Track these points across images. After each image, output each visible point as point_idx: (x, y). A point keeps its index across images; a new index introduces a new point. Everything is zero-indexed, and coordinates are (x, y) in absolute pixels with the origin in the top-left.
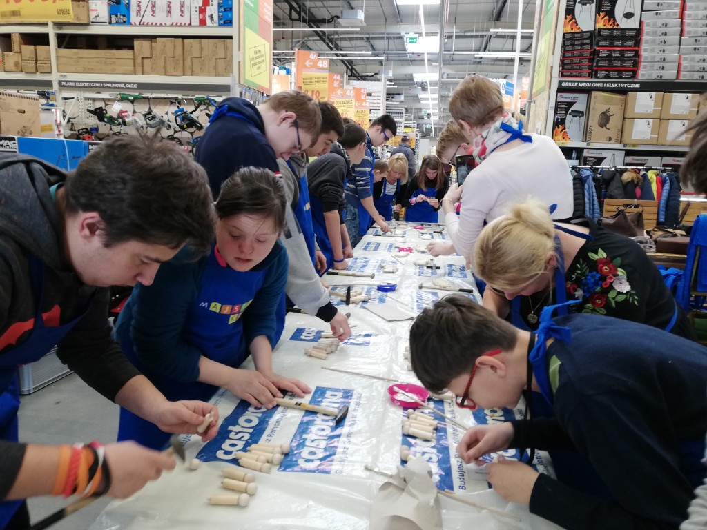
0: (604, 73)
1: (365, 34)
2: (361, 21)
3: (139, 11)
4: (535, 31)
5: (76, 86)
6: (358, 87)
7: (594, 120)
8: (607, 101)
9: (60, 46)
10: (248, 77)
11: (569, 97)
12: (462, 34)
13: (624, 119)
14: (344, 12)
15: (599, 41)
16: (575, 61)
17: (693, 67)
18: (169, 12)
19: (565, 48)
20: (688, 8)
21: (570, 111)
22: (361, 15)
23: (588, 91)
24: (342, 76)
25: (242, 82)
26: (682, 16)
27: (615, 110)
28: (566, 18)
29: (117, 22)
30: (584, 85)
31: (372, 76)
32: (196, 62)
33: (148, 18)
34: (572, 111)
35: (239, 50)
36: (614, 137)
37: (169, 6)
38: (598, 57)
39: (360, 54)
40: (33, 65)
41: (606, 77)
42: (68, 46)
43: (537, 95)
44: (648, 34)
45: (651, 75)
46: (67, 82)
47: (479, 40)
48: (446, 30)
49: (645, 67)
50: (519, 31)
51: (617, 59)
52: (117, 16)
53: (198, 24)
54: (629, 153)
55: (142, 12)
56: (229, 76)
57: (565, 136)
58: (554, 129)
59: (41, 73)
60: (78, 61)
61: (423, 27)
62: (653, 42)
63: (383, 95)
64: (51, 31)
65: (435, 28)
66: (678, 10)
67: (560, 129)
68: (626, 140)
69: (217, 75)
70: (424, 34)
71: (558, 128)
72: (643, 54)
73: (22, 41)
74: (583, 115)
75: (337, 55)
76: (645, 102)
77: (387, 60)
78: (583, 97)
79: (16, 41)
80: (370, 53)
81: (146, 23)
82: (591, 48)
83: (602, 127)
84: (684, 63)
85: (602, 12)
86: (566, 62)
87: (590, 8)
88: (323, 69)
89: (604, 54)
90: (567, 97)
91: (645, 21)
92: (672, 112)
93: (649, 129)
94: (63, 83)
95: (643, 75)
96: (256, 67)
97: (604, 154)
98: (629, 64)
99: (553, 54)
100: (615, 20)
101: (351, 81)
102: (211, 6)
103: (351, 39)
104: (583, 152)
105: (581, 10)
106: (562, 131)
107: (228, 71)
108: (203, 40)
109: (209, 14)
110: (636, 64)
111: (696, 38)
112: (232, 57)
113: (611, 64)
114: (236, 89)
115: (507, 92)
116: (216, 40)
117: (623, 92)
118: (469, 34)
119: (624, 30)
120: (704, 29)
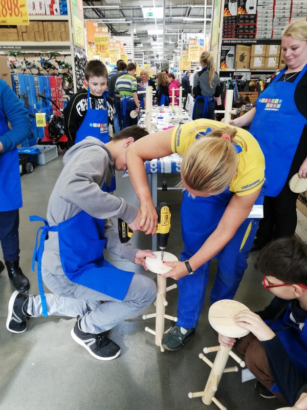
0: (241, 36)
8: (243, 49)
10: (76, 41)
12: (175, 6)
13: (250, 57)
15: (239, 21)
16: (229, 30)
17: (278, 32)
18: (34, 7)
19: (224, 24)
20: (276, 4)
21: (227, 54)
23: (235, 45)
25: (74, 44)
26: (274, 8)
27: (246, 53)
28: (225, 9)
30: (233, 42)
31: (124, 32)
32: (50, 34)
34: (229, 54)
35: (72, 28)
36: (246, 67)
37: (34, 4)
38: (239, 28)
39: (118, 20)
41: (242, 38)
43: (213, 47)
44: (260, 17)
45: (261, 37)
49: (258, 33)
51: (247, 29)
53: (50, 14)
54: (253, 73)
56: (67, 41)
57: (226, 66)
58: (221, 63)
62: (262, 20)
63: (132, 44)
66: (272, 5)
67: (223, 63)
68: (251, 67)
69: (62, 40)
70: (154, 7)
72: (258, 27)
74: (233, 56)
76: (258, 49)
77: (133, 23)
78: (233, 48)
82: (236, 24)
83: (241, 61)
84: (275, 31)
85: (240, 6)
86: (226, 31)
87: (235, 5)
88: (105, 33)
89: (241, 27)
90: (226, 48)
91: (259, 11)
92: (270, 54)
93: (260, 62)
95: (258, 37)
96: (79, 35)
97: (243, 74)
98: (252, 31)
99: (220, 27)
100: (246, 10)
101: (113, 37)
102: (55, 4)
103: (111, 10)
104: (233, 74)
105: (231, 5)
108: (53, 23)
109: (55, 9)
110: (255, 31)
111: (280, 19)
112: (69, 31)
113: (244, 32)
114: (72, 48)
115: (201, 44)
116: (60, 22)
117: (250, 45)
118: (178, 6)
119: (249, 15)
120: (283, 14)
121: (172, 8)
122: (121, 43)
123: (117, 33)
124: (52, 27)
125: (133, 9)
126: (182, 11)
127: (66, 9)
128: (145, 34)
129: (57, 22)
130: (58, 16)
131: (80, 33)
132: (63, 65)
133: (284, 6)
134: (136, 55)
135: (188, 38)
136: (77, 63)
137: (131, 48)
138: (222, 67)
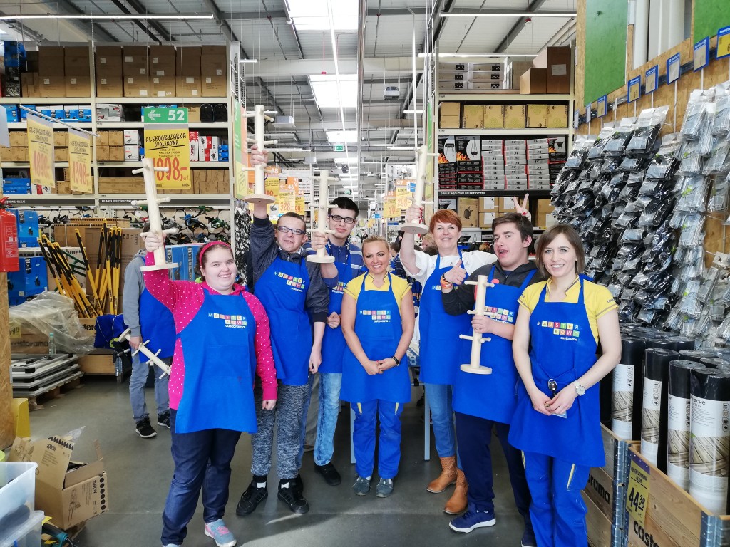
0: (464, 187)
2: (292, 125)
5: (112, 202)
7: (462, 214)
8: (468, 203)
9: (101, 176)
10: (238, 193)
11: (445, 201)
12: (375, 129)
13: (479, 213)
14: (278, 118)
15: (459, 168)
16: (446, 180)
17: (513, 182)
19: (440, 173)
20: (506, 149)
22: (291, 120)
23: (456, 197)
25: (235, 196)
26: (503, 154)
27: (473, 208)
28: (439, 155)
30: (453, 194)
31: (298, 162)
32: (202, 185)
35: (233, 176)
36: (474, 224)
38: (460, 177)
41: (465, 189)
42: (105, 176)
44: (486, 163)
45: (490, 187)
46: (105, 200)
49: (487, 183)
51: (471, 178)
53: (204, 160)
54: (484, 233)
56: (227, 193)
59: (86, 194)
60: (115, 186)
62: (490, 168)
64: (96, 166)
66: (501, 150)
68: (481, 225)
69: (218, 192)
70: (344, 129)
72: (485, 175)
76: (489, 202)
78: (454, 201)
79: (67, 173)
82: (455, 172)
83: (467, 218)
84: (508, 180)
85: (459, 151)
86: (442, 180)
87: (453, 150)
89: (463, 176)
91: (484, 157)
92: (505, 208)
94: (103, 201)
95: (486, 187)
96: (241, 185)
97: (470, 234)
98: (478, 181)
99: (434, 175)
100: (467, 156)
102: (213, 149)
105: (448, 151)
108: (208, 171)
109: (212, 154)
110: (482, 181)
111: (513, 166)
112: (228, 181)
113: (467, 181)
115: (411, 190)
116: (217, 170)
117: (476, 197)
118: (381, 129)
119: (472, 162)
120: (517, 160)
122: (295, 179)
123: (289, 163)
124: (206, 176)
125: (312, 132)
127: (226, 155)
129: (213, 170)
130: (215, 163)
131: (243, 181)
132: (217, 224)
133: (517, 151)
137: (309, 186)
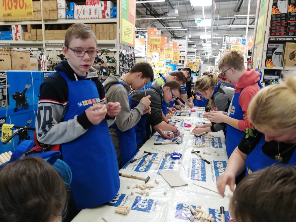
0: (292, 33)
1: (179, 19)
2: (177, 14)
3: (78, 13)
4: (256, 15)
5: (52, 46)
6: (175, 42)
7: (287, 56)
8: (294, 47)
9: (46, 29)
10: (123, 40)
11: (274, 46)
12: (222, 18)
14: (169, 11)
15: (290, 18)
16: (277, 28)
18: (90, 13)
19: (272, 22)
21: (274, 52)
22: (177, 12)
23: (284, 42)
24: (168, 38)
25: (120, 42)
28: (273, 7)
29: (69, 18)
30: (282, 39)
31: (182, 37)
33: (81, 16)
34: (276, 52)
35: (119, 28)
37: (90, 11)
38: (290, 25)
39: (177, 28)
40: (36, 37)
41: (293, 35)
42: (49, 29)
43: (257, 45)
46: (48, 44)
47: (229, 20)
48: (214, 17)
50: (248, 16)
52: (69, 16)
53: (102, 17)
55: (79, 13)
56: (115, 40)
57: (272, 64)
58: (266, 61)
59: (39, 40)
60: (53, 35)
61: (204, 16)
63: (186, 45)
64: (43, 23)
65: (210, 16)
67: (269, 61)
69: (110, 39)
70: (204, 18)
71: (268, 60)
73: (31, 27)
74: (281, 54)
75: (167, 29)
77: (188, 30)
78: (281, 45)
79: (29, 28)
80: (181, 27)
81: (80, 18)
82: (286, 21)
83: (291, 59)
85: (291, 4)
86: (272, 28)
87: (285, 3)
88: (158, 35)
89: (292, 24)
90: (273, 46)
94: (47, 45)
96: (127, 36)
99: (266, 25)
101: (173, 40)
102: (107, 10)
103: (172, 22)
104: (281, 72)
105: (281, 3)
106: (270, 62)
107: (114, 37)
108: (104, 25)
109: (107, 13)
112: (116, 31)
114: (119, 46)
115: (242, 43)
116: (110, 24)
118: (225, 18)
121: (219, 19)
122: (177, 44)
123: (177, 38)
124: (103, 28)
125: (189, 21)
126: (227, 21)
127: (115, 13)
128: (198, 39)
129: (107, 24)
130: (108, 20)
131: (129, 34)
132: (110, 60)
134: (189, 52)
135: (231, 40)
136: (121, 59)
137: (185, 48)
138: (267, 65)
